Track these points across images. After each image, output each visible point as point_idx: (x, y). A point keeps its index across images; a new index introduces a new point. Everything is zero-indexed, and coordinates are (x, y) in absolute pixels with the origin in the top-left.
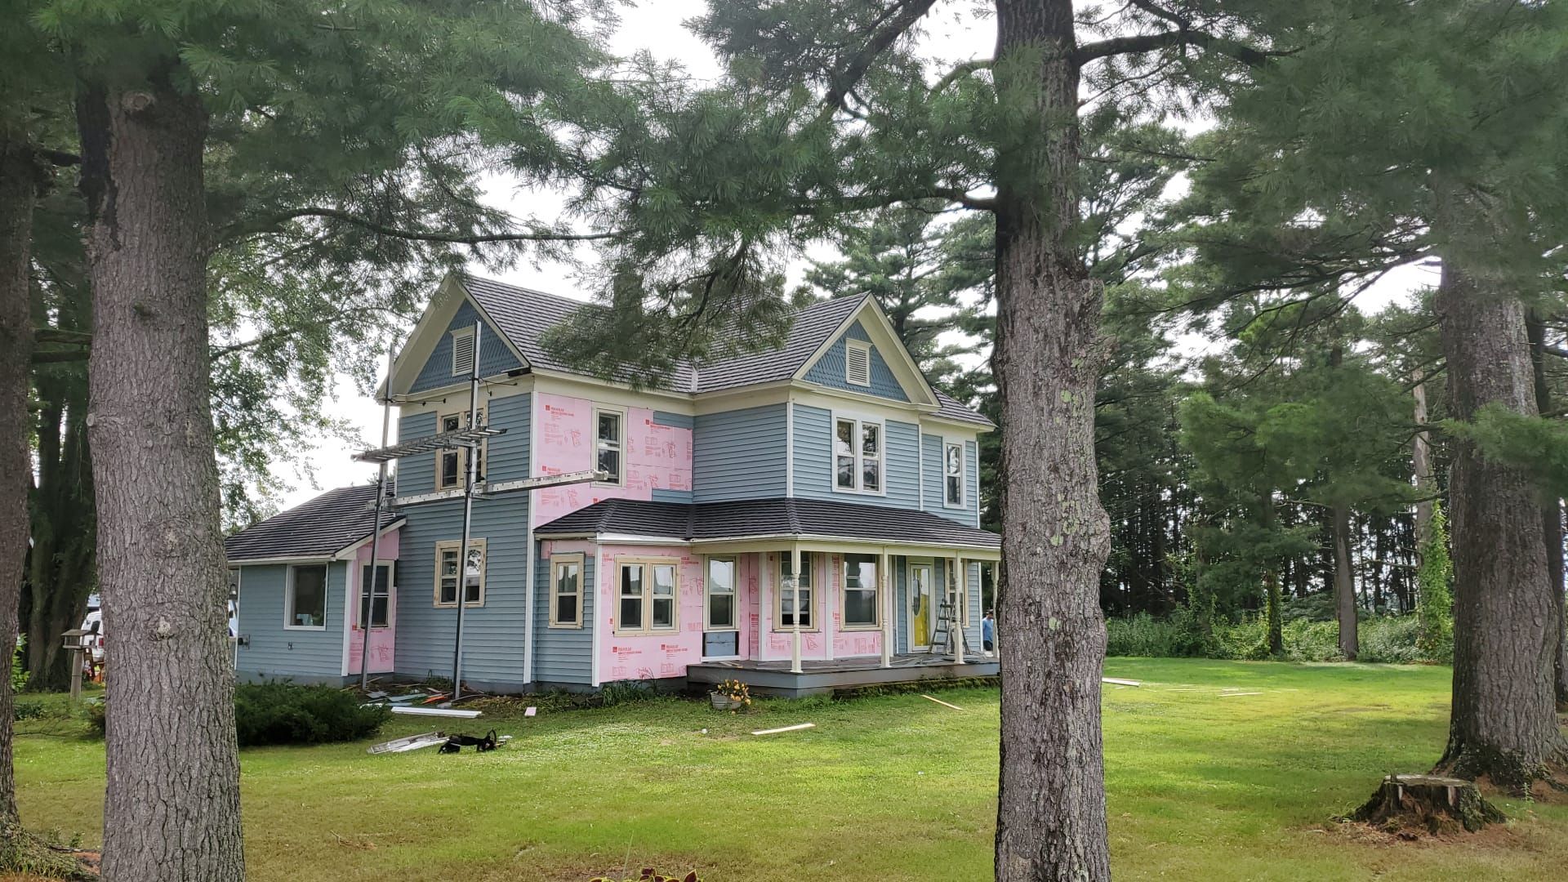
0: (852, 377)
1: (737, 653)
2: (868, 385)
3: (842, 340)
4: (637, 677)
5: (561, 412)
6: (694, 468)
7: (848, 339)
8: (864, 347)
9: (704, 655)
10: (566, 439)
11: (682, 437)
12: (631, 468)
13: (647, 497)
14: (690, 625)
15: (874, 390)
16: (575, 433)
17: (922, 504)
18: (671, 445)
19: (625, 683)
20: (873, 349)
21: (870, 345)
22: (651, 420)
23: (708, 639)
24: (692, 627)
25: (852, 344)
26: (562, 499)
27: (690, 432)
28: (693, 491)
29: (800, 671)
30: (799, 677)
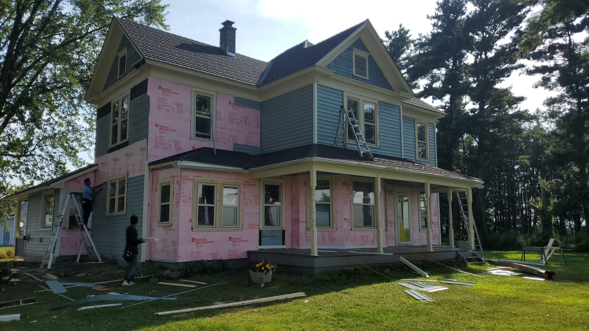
0: (357, 73)
1: (283, 244)
2: (367, 78)
3: (350, 49)
4: (210, 259)
5: (170, 91)
6: (261, 133)
7: (354, 49)
8: (363, 55)
9: (260, 244)
10: (173, 109)
11: (254, 115)
12: (218, 129)
13: (229, 147)
14: (250, 225)
15: (372, 81)
16: (179, 106)
17: (403, 154)
18: (246, 118)
19: (202, 262)
20: (370, 57)
21: (368, 54)
22: (233, 101)
23: (263, 234)
24: (251, 226)
25: (356, 52)
26: (170, 146)
27: (259, 111)
28: (261, 146)
29: (317, 255)
30: (316, 259)
